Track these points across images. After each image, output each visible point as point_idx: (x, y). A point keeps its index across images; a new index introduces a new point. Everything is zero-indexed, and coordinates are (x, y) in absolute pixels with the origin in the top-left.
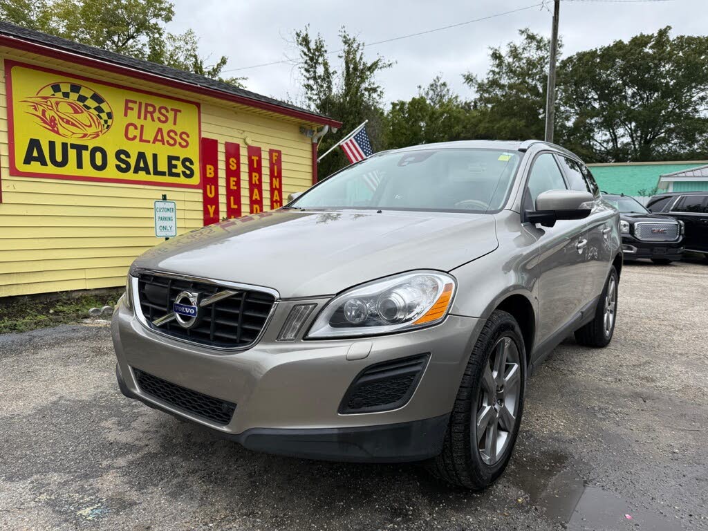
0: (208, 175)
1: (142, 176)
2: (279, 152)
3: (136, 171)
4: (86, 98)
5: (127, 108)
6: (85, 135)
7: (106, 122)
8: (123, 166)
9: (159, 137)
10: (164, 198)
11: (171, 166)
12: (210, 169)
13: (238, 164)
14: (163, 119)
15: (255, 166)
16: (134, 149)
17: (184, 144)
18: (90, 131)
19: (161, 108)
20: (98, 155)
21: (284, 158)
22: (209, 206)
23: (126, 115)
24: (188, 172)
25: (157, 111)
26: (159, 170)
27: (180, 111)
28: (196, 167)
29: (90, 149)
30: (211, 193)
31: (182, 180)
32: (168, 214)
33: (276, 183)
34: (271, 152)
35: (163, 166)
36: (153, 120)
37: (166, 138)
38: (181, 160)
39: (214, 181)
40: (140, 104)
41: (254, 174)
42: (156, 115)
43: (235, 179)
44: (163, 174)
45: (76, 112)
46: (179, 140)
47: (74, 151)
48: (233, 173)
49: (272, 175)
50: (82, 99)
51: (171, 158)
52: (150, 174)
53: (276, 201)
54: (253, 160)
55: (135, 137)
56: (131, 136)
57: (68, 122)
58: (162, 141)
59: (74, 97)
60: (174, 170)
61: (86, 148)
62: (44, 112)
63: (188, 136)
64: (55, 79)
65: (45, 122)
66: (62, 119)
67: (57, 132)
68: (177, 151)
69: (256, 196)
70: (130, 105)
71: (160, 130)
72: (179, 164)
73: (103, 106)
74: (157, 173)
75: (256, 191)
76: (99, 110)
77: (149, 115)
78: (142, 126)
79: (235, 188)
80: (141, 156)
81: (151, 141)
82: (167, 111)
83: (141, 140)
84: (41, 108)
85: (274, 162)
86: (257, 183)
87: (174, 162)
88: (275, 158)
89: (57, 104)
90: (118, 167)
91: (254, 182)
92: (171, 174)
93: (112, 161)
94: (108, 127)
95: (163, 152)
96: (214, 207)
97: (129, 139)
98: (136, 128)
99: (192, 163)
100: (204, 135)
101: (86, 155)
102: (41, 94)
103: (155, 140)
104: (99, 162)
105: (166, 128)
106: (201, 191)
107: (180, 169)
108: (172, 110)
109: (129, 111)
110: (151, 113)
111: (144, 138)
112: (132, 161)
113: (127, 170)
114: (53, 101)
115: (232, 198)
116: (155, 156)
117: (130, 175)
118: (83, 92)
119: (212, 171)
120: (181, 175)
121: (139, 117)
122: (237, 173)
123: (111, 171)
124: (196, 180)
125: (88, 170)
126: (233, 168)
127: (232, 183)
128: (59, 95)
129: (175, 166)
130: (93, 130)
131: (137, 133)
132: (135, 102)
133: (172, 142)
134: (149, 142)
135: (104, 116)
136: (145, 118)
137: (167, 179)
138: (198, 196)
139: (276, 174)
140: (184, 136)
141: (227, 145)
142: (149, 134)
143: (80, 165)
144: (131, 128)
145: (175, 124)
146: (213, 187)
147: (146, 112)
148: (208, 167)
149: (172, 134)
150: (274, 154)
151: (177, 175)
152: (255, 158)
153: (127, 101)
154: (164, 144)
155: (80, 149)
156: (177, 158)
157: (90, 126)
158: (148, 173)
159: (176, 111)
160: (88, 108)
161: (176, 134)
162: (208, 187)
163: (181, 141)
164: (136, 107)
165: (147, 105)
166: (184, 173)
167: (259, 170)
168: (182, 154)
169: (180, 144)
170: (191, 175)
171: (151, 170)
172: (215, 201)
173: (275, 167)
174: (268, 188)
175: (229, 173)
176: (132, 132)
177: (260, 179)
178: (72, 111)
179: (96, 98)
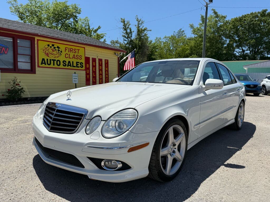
0: (87, 67)
2: (108, 60)
3: (68, 66)
5: (66, 50)
6: (55, 57)
7: (60, 53)
8: (65, 65)
9: (74, 57)
10: (75, 73)
11: (77, 65)
12: (88, 65)
14: (75, 52)
15: (101, 64)
16: (67, 60)
17: (81, 58)
18: (56, 56)
19: (74, 49)
20: (58, 62)
21: (109, 61)
22: (87, 76)
23: (65, 51)
24: (82, 66)
26: (74, 65)
27: (79, 50)
28: (84, 65)
29: (56, 60)
30: (88, 72)
31: (80, 68)
32: (76, 77)
33: (107, 69)
35: (75, 65)
36: (72, 52)
37: (76, 57)
39: (89, 68)
40: (69, 48)
41: (100, 67)
42: (73, 51)
43: (95, 68)
44: (75, 67)
45: (53, 51)
46: (79, 57)
47: (52, 61)
48: (94, 66)
49: (105, 67)
50: (55, 48)
51: (77, 63)
53: (107, 74)
55: (67, 57)
56: (66, 57)
57: (51, 54)
58: (75, 58)
59: (53, 47)
60: (78, 66)
61: (55, 60)
62: (46, 51)
63: (82, 56)
64: (48, 43)
65: (46, 54)
66: (50, 53)
67: (49, 57)
68: (78, 61)
69: (101, 73)
71: (74, 55)
73: (60, 49)
74: (73, 66)
75: (101, 71)
76: (59, 50)
77: (71, 51)
78: (69, 54)
79: (95, 70)
80: (69, 62)
83: (69, 58)
84: (45, 51)
87: (78, 64)
88: (106, 62)
89: (49, 49)
90: (63, 65)
92: (77, 67)
93: (62, 63)
94: (61, 55)
95: (75, 61)
96: (89, 76)
97: (66, 58)
98: (68, 55)
99: (83, 64)
100: (86, 56)
101: (55, 62)
102: (45, 47)
103: (73, 58)
104: (58, 64)
105: (76, 54)
107: (79, 65)
108: (77, 49)
110: (72, 51)
111: (70, 57)
112: (67, 63)
113: (65, 66)
114: (48, 49)
115: (94, 73)
116: (73, 62)
117: (66, 67)
118: (55, 46)
119: (88, 66)
121: (69, 52)
122: (95, 66)
123: (61, 66)
124: (84, 68)
125: (56, 66)
126: (94, 65)
127: (94, 69)
128: (49, 47)
129: (78, 65)
130: (57, 55)
131: (68, 56)
132: (68, 48)
133: (77, 58)
134: (71, 58)
135: (60, 52)
136: (70, 52)
138: (84, 72)
139: (107, 66)
140: (81, 56)
141: (93, 59)
142: (71, 56)
143: (54, 65)
144: (67, 55)
145: (78, 53)
147: (71, 50)
149: (77, 56)
150: (106, 61)
151: (79, 67)
152: (101, 62)
153: (66, 48)
154: (75, 59)
155: (54, 60)
156: (79, 63)
158: (71, 66)
160: (56, 50)
162: (87, 70)
163: (80, 58)
164: (68, 49)
165: (71, 49)
166: (80, 66)
167: (102, 65)
168: (80, 61)
169: (80, 59)
170: (82, 67)
171: (72, 66)
172: (89, 74)
173: (107, 64)
174: (104, 70)
175: (93, 66)
176: (67, 56)
177: (102, 68)
178: (52, 51)
179: (58, 47)
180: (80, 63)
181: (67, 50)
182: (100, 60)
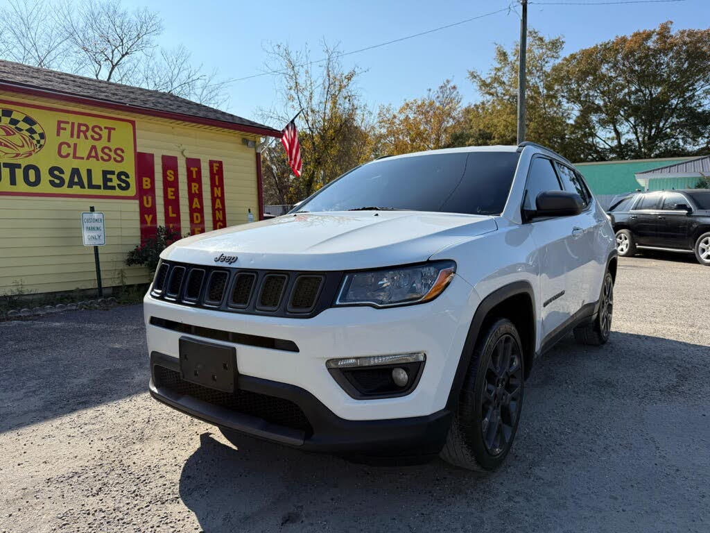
0: (145, 187)
1: (76, 189)
2: (221, 163)
3: (70, 186)
4: (18, 121)
5: (59, 129)
6: (18, 155)
7: (38, 142)
8: (57, 181)
9: (93, 154)
11: (106, 180)
12: (146, 183)
13: (176, 175)
14: (97, 136)
15: (194, 176)
16: (67, 166)
17: (119, 159)
18: (21, 151)
19: (94, 127)
20: (32, 173)
21: (224, 166)
22: (146, 216)
23: (58, 134)
24: (124, 185)
25: (90, 130)
26: (94, 183)
27: (114, 129)
28: (132, 181)
29: (23, 167)
30: (148, 203)
31: (118, 192)
32: (96, 225)
33: (217, 192)
34: (211, 163)
35: (98, 179)
36: (86, 138)
37: (100, 154)
39: (151, 192)
40: (73, 124)
41: (193, 184)
42: (90, 133)
43: (173, 189)
44: (98, 187)
45: (8, 134)
47: (7, 170)
48: (170, 185)
49: (213, 185)
50: (14, 122)
51: (105, 173)
53: (219, 209)
54: (192, 172)
55: (68, 155)
56: (64, 153)
57: (1, 144)
58: (96, 157)
59: (5, 120)
60: (109, 184)
61: (19, 166)
63: (123, 151)
68: (111, 166)
69: (196, 204)
70: (63, 125)
71: (94, 148)
72: (114, 177)
73: (35, 127)
74: (91, 186)
75: (196, 200)
76: (31, 131)
77: (82, 134)
78: (75, 145)
80: (75, 172)
81: (85, 158)
82: (101, 129)
83: (75, 157)
85: (215, 172)
86: (197, 192)
87: (109, 176)
88: (215, 169)
90: (52, 183)
91: (193, 192)
92: (106, 187)
93: (46, 177)
94: (41, 146)
95: (98, 168)
96: (151, 216)
97: (61, 156)
98: (69, 146)
99: (127, 176)
100: (139, 150)
101: (19, 173)
103: (89, 157)
104: (32, 178)
105: (100, 145)
106: (137, 202)
107: (115, 182)
108: (106, 128)
109: (62, 131)
110: (84, 133)
111: (77, 155)
112: (66, 177)
113: (62, 184)
115: (170, 207)
116: (89, 171)
117: (64, 189)
118: (14, 116)
119: (148, 183)
120: (117, 188)
121: (72, 135)
122: (175, 184)
123: (45, 186)
124: (132, 191)
125: (21, 186)
126: (171, 178)
127: (170, 193)
129: (111, 180)
130: (26, 149)
131: (71, 151)
132: (68, 123)
133: (106, 157)
134: (82, 158)
135: (37, 137)
136: (78, 137)
137: (102, 192)
138: (134, 206)
139: (217, 184)
140: (119, 152)
141: (164, 158)
142: (83, 151)
143: (13, 182)
144: (64, 147)
145: (109, 140)
146: (150, 198)
147: (79, 131)
148: (144, 179)
149: (106, 151)
150: (215, 165)
151: (113, 188)
152: (194, 170)
153: (59, 122)
154: (98, 160)
155: (12, 167)
156: (112, 173)
157: (23, 146)
158: (83, 187)
159: (110, 129)
160: (21, 130)
161: (110, 150)
162: (145, 198)
163: (115, 156)
164: (69, 127)
165: (80, 125)
166: (119, 186)
167: (199, 180)
168: (117, 168)
169: (115, 159)
170: (128, 187)
171: (86, 184)
172: (152, 211)
173: (217, 177)
174: (210, 197)
175: (167, 184)
176: (65, 150)
177: (200, 189)
178: (4, 133)
179: (28, 120)
180: (116, 173)
181: (65, 129)
182: (193, 163)
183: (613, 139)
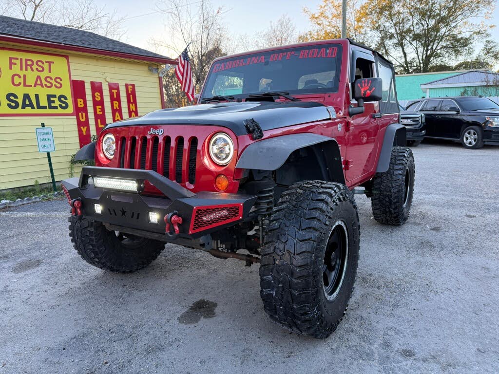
0: (79, 106)
1: (28, 110)
2: (133, 86)
3: (23, 107)
5: (11, 64)
9: (39, 82)
10: (43, 125)
11: (50, 102)
12: (80, 102)
13: (102, 96)
14: (40, 69)
15: (115, 96)
17: (58, 85)
19: (37, 62)
21: (137, 89)
22: (82, 128)
23: (11, 68)
24: (64, 105)
25: (35, 64)
26: (41, 105)
27: (53, 63)
28: (70, 101)
30: (83, 118)
31: (60, 111)
32: (47, 137)
33: (132, 107)
34: (127, 86)
35: (44, 102)
36: (33, 70)
37: (44, 82)
38: (57, 97)
39: (85, 109)
40: (21, 60)
41: (115, 102)
42: (35, 66)
43: (100, 107)
44: (45, 108)
46: (53, 82)
48: (98, 103)
49: (129, 102)
51: (49, 96)
52: (34, 108)
54: (113, 92)
55: (20, 84)
56: (16, 82)
58: (41, 84)
60: (53, 105)
63: (61, 80)
68: (53, 91)
70: (13, 61)
71: (39, 77)
72: (56, 100)
74: (39, 107)
77: (29, 67)
78: (25, 76)
79: (101, 113)
80: (26, 96)
81: (33, 86)
82: (43, 63)
83: (25, 85)
85: (130, 92)
86: (118, 108)
87: (52, 99)
88: (130, 90)
91: (115, 108)
92: (51, 107)
93: (4, 102)
95: (43, 93)
96: (86, 128)
97: (15, 85)
98: (20, 77)
99: (66, 98)
100: (73, 78)
103: (36, 85)
105: (43, 75)
106: (75, 117)
107: (57, 103)
108: (46, 62)
109: (13, 66)
110: (31, 66)
111: (27, 84)
112: (20, 101)
113: (17, 106)
115: (99, 121)
116: (37, 96)
119: (82, 103)
120: (59, 107)
121: (21, 69)
122: (101, 103)
124: (71, 109)
126: (98, 99)
127: (98, 110)
129: (54, 102)
131: (22, 80)
132: (17, 59)
133: (49, 85)
134: (31, 86)
136: (26, 69)
137: (48, 111)
138: (73, 120)
139: (132, 101)
140: (58, 80)
141: (92, 83)
142: (31, 81)
144: (16, 78)
145: (50, 71)
146: (84, 114)
147: (27, 65)
148: (79, 100)
149: (49, 79)
150: (130, 87)
151: (56, 108)
152: (115, 91)
153: (11, 59)
154: (43, 87)
156: (54, 96)
158: (33, 108)
159: (50, 63)
161: (51, 79)
162: (80, 114)
163: (55, 83)
164: (18, 62)
165: (26, 60)
166: (60, 106)
167: (118, 99)
168: (58, 92)
169: (55, 86)
170: (66, 107)
171: (35, 106)
172: (86, 124)
173: (131, 96)
174: (127, 111)
175: (96, 103)
176: (17, 80)
177: (120, 106)
181: (15, 64)
182: (114, 87)
183: (401, 58)
